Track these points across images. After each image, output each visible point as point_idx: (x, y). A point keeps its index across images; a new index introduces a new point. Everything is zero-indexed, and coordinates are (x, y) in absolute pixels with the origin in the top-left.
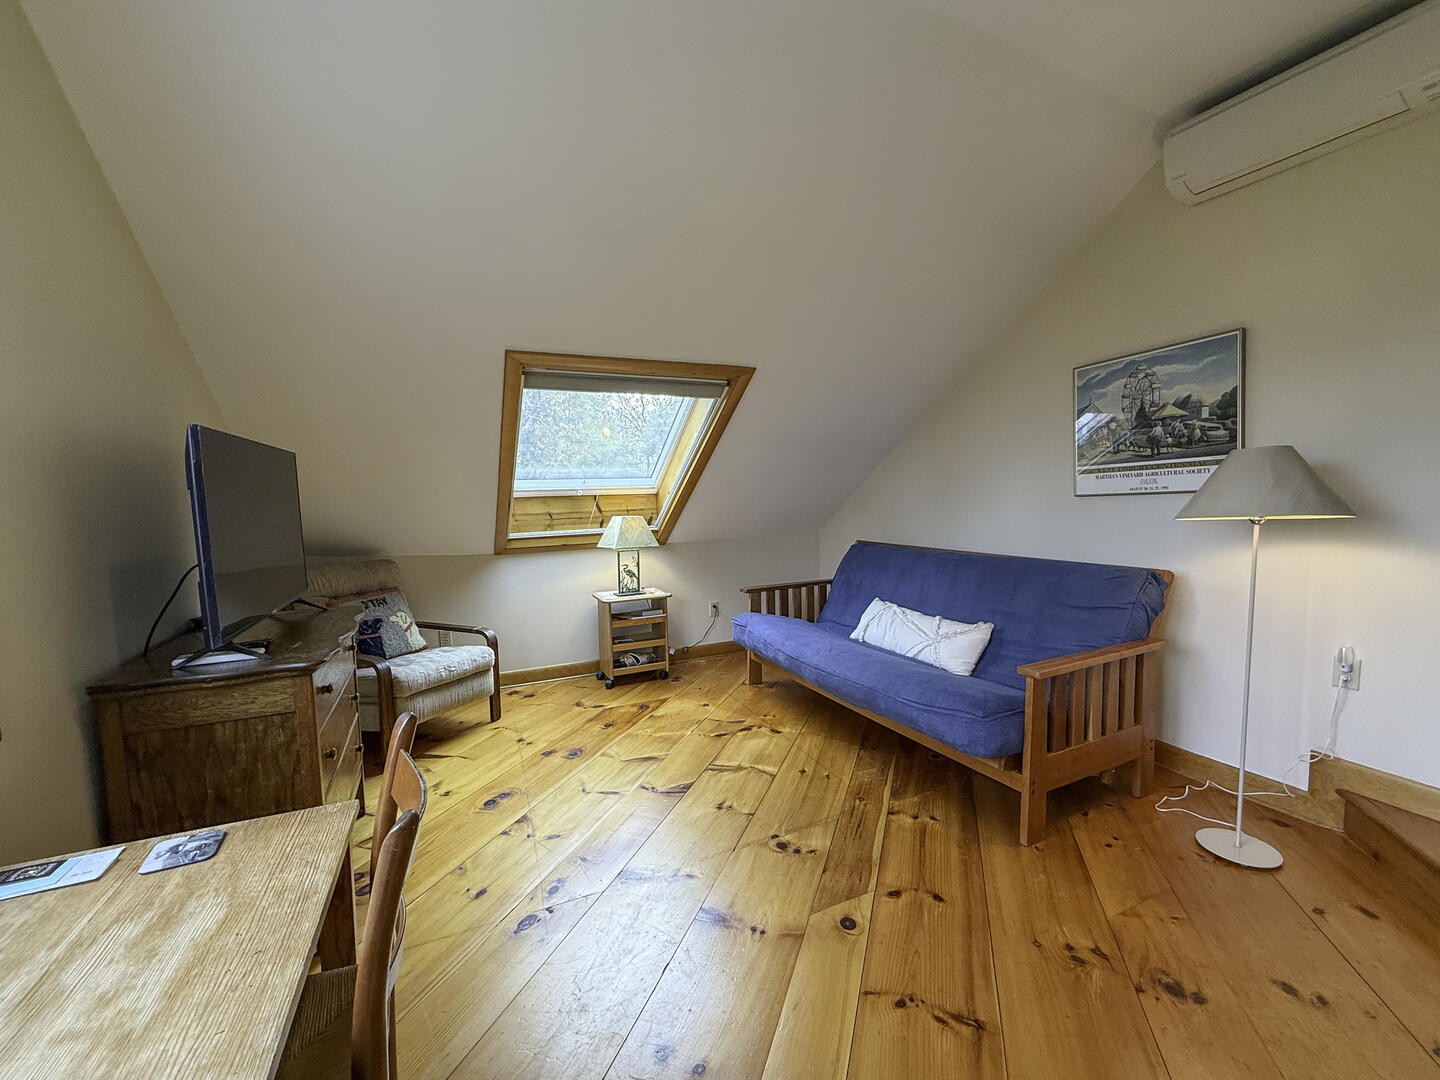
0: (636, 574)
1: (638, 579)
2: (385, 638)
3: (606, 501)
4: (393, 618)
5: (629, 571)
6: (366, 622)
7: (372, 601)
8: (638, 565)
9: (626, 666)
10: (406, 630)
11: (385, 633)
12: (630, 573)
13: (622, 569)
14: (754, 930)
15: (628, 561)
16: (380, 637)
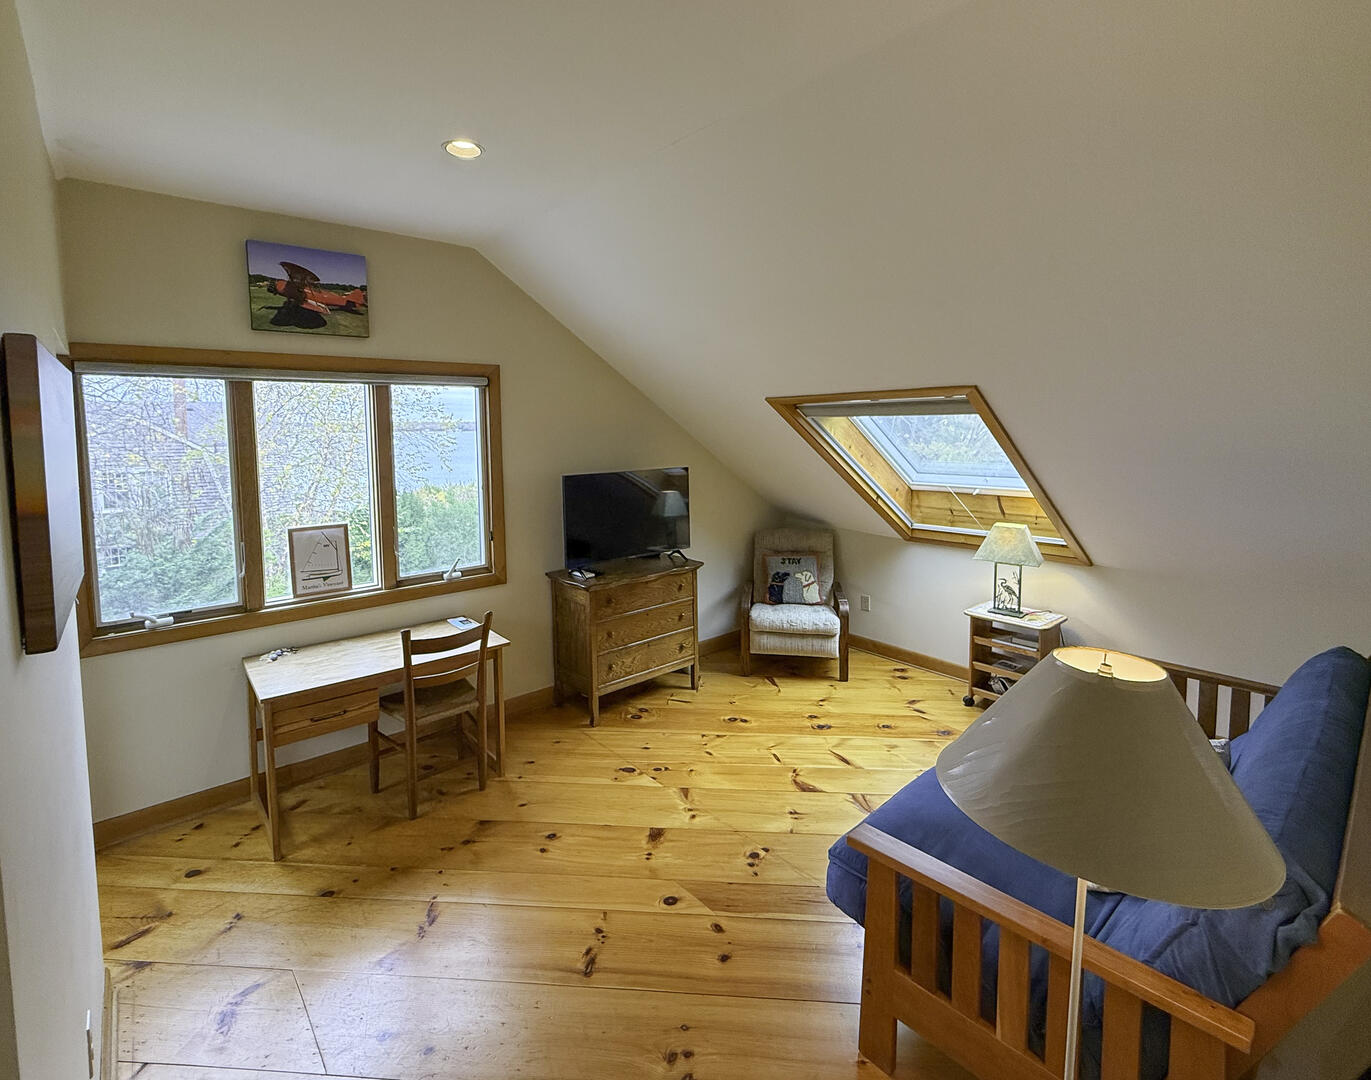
0: (1017, 593)
1: (1019, 598)
2: (786, 588)
3: (1011, 504)
4: (798, 575)
5: (1008, 587)
6: (778, 573)
7: (789, 559)
8: (1020, 582)
9: (992, 690)
10: (804, 587)
11: (788, 586)
12: (1008, 589)
13: (999, 582)
14: (650, 854)
15: (1008, 574)
16: (782, 587)
